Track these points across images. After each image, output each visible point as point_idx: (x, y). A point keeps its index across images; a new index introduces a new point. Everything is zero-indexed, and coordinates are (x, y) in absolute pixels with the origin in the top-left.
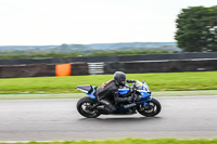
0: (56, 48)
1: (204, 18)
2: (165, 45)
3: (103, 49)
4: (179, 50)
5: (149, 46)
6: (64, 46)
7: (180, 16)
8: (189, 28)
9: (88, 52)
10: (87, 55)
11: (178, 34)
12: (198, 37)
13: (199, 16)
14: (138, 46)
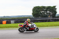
0: (2, 17)
1: (39, 9)
2: (30, 16)
3: (14, 17)
4: (33, 17)
5: (25, 16)
6: (4, 16)
7: (33, 9)
8: (36, 12)
9: (10, 18)
10: (10, 19)
11: (33, 13)
12: (38, 14)
13: (38, 9)
14: (23, 16)
